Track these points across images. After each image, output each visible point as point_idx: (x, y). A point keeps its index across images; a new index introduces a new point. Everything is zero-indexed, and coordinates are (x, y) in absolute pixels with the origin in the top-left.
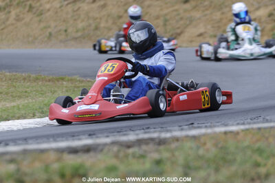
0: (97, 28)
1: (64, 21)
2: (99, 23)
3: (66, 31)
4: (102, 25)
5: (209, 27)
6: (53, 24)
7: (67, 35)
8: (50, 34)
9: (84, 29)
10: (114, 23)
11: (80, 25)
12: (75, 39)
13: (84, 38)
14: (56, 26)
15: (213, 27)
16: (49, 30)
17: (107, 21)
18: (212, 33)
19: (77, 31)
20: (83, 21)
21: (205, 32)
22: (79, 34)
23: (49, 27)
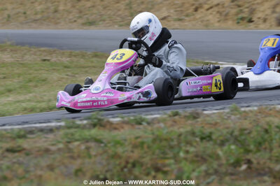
0: (56, 11)
1: (22, 4)
2: (58, 6)
3: (25, 13)
4: (61, 8)
5: (172, 11)
6: (9, 7)
7: (26, 17)
8: (9, 16)
9: (43, 12)
10: (73, 6)
11: (39, 8)
12: (35, 21)
13: (44, 20)
14: (13, 8)
15: (176, 11)
16: (7, 12)
17: (65, 4)
18: (176, 17)
19: (36, 14)
20: (40, 4)
21: (169, 16)
22: (39, 16)
23: (6, 9)
